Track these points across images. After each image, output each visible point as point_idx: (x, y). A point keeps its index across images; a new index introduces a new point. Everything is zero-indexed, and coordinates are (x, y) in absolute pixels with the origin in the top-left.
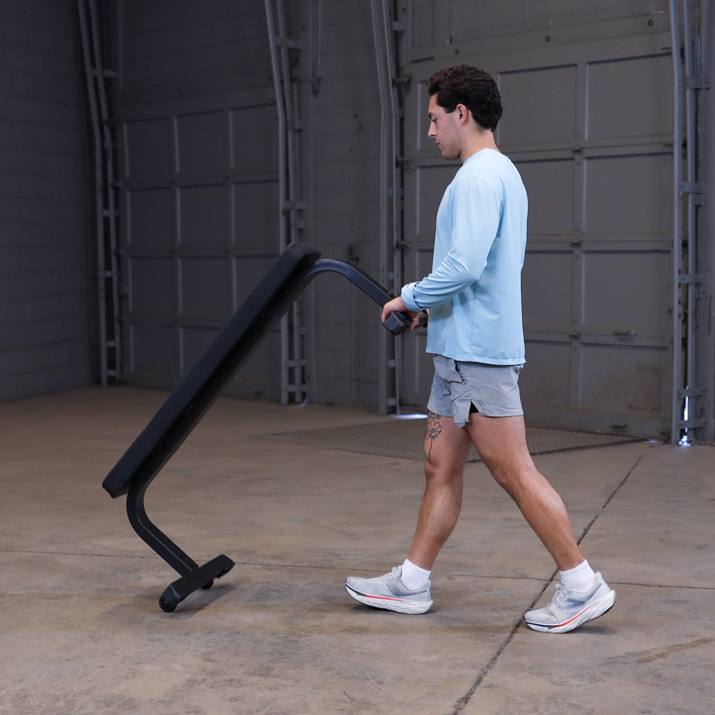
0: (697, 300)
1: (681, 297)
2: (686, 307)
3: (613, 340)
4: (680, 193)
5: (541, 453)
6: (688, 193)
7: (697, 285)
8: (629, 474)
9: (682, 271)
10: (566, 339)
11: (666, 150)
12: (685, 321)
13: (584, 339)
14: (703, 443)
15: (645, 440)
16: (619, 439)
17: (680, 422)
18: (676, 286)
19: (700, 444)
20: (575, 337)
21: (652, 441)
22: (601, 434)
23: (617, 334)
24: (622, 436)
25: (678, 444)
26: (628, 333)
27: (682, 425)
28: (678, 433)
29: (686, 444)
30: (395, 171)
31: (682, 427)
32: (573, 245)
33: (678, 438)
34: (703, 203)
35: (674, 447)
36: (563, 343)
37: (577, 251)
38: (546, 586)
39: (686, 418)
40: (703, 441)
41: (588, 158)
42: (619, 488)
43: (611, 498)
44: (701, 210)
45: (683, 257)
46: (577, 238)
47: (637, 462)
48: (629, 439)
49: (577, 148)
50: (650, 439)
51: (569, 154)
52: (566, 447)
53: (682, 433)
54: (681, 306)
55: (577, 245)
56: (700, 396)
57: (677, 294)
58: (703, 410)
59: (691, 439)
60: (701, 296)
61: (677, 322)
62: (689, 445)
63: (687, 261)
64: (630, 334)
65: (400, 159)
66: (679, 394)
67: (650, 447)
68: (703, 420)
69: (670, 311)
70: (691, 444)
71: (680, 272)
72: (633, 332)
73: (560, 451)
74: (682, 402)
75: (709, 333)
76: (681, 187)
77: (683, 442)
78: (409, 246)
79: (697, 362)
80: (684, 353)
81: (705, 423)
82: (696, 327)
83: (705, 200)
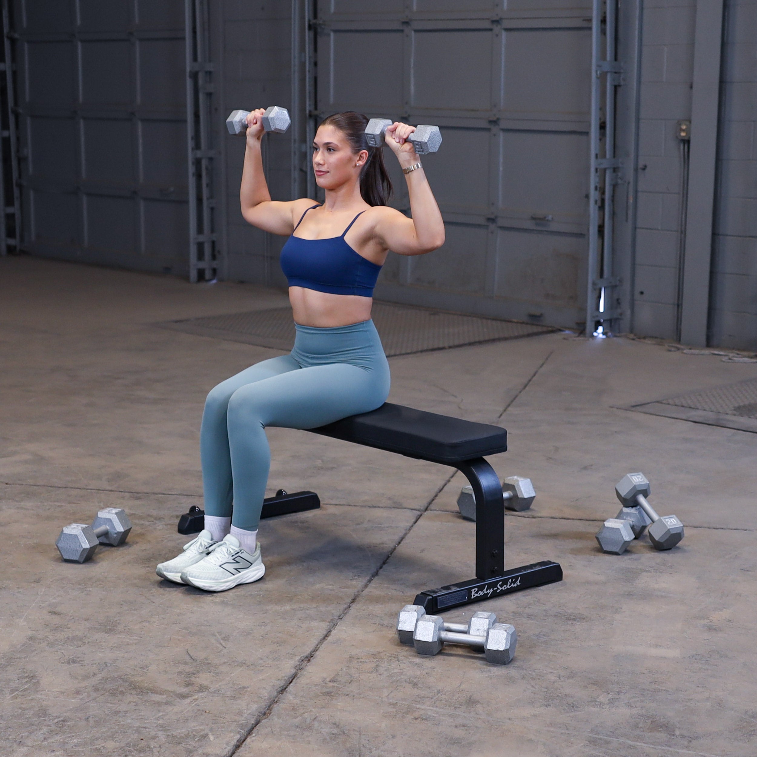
0: (614, 186)
1: (598, 183)
2: (603, 193)
3: (529, 225)
4: (598, 73)
5: (450, 347)
6: (607, 72)
7: (615, 170)
8: (534, 375)
9: (599, 156)
10: (482, 221)
11: (585, 24)
12: (602, 208)
13: (501, 222)
14: (618, 335)
15: (560, 330)
16: (535, 329)
17: (596, 313)
18: (593, 170)
19: (615, 336)
20: (492, 220)
21: (567, 332)
22: (517, 323)
23: (533, 218)
24: (537, 325)
25: (593, 336)
26: (545, 217)
27: (597, 316)
28: (593, 324)
29: (601, 336)
30: (308, 35)
31: (597, 319)
32: (491, 122)
33: (593, 330)
34: (622, 83)
35: (588, 340)
36: (479, 226)
37: (495, 129)
38: (418, 517)
39: (602, 309)
40: (619, 333)
41: (507, 30)
42: (520, 392)
43: (509, 405)
44: (620, 90)
45: (600, 140)
46: (495, 115)
47: (547, 359)
48: (545, 329)
49: (496, 18)
50: (565, 329)
51: (487, 25)
52: (477, 339)
53: (598, 324)
54: (597, 193)
55: (495, 122)
56: (616, 286)
57: (593, 180)
58: (620, 301)
59: (605, 331)
60: (619, 181)
61: (593, 209)
62: (604, 337)
63: (605, 145)
64: (547, 219)
65: (313, 21)
66: (594, 284)
67: (565, 339)
68: (619, 311)
69: (587, 196)
70: (607, 336)
71: (597, 155)
72: (550, 217)
73: (471, 344)
74: (597, 292)
75: (627, 221)
76: (599, 66)
77: (599, 334)
78: (322, 116)
79: (613, 250)
80: (600, 241)
81: (621, 314)
82: (613, 214)
83: (624, 80)
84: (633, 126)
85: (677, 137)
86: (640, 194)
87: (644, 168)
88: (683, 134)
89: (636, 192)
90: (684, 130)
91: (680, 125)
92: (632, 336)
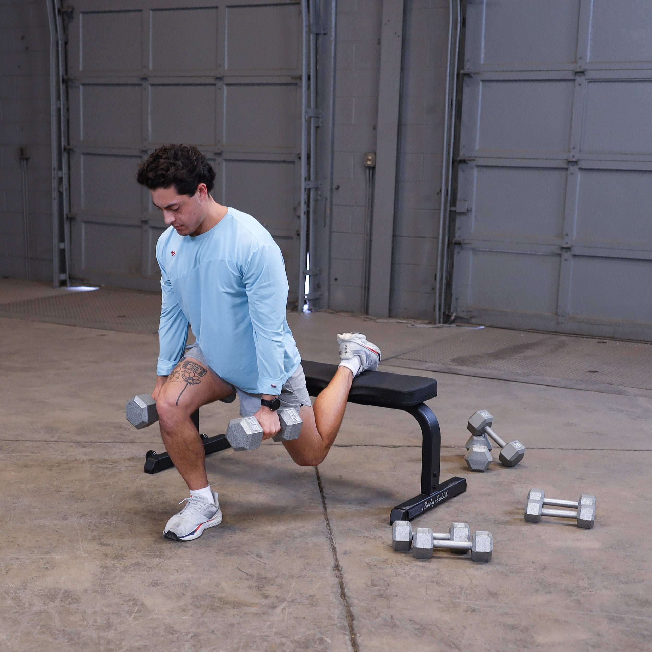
0: (316, 201)
1: (306, 199)
2: (309, 206)
4: (307, 117)
6: (311, 117)
7: (317, 189)
9: (307, 178)
11: (292, 81)
12: (308, 218)
14: (320, 310)
17: (303, 294)
18: (303, 189)
19: (318, 311)
25: (302, 311)
27: (303, 297)
29: (307, 311)
30: (62, 87)
31: (303, 299)
32: (216, 154)
34: (321, 125)
35: (299, 314)
37: (220, 159)
39: (307, 292)
41: (228, 85)
44: (319, 130)
46: (219, 149)
49: (219, 76)
51: (212, 81)
53: (305, 302)
54: (306, 206)
55: (219, 154)
56: (318, 275)
57: (303, 196)
58: (319, 286)
59: (310, 308)
60: (319, 198)
61: (303, 218)
62: (309, 312)
63: (309, 170)
65: (65, 77)
68: (319, 293)
70: (311, 311)
71: (305, 178)
74: (303, 279)
75: (325, 226)
76: (307, 112)
78: (74, 150)
81: (321, 295)
82: (315, 222)
83: (322, 123)
84: (330, 156)
85: (364, 165)
86: (334, 207)
87: (338, 188)
88: (369, 163)
89: (331, 205)
90: (370, 160)
91: (367, 156)
92: (330, 311)
